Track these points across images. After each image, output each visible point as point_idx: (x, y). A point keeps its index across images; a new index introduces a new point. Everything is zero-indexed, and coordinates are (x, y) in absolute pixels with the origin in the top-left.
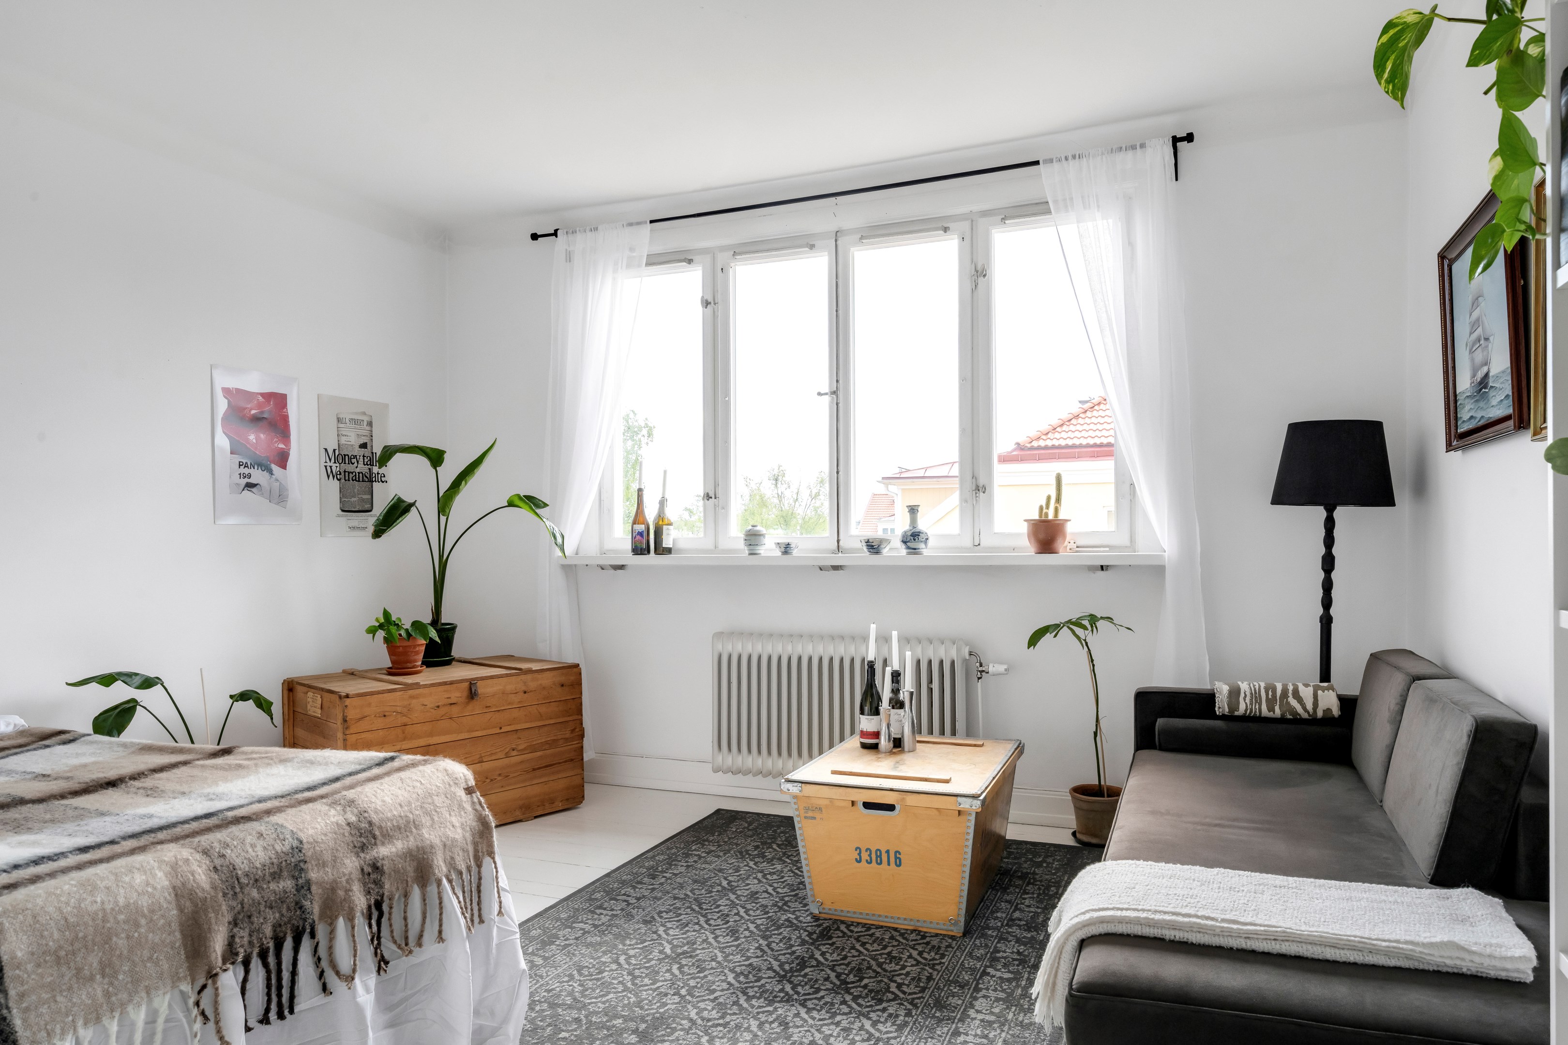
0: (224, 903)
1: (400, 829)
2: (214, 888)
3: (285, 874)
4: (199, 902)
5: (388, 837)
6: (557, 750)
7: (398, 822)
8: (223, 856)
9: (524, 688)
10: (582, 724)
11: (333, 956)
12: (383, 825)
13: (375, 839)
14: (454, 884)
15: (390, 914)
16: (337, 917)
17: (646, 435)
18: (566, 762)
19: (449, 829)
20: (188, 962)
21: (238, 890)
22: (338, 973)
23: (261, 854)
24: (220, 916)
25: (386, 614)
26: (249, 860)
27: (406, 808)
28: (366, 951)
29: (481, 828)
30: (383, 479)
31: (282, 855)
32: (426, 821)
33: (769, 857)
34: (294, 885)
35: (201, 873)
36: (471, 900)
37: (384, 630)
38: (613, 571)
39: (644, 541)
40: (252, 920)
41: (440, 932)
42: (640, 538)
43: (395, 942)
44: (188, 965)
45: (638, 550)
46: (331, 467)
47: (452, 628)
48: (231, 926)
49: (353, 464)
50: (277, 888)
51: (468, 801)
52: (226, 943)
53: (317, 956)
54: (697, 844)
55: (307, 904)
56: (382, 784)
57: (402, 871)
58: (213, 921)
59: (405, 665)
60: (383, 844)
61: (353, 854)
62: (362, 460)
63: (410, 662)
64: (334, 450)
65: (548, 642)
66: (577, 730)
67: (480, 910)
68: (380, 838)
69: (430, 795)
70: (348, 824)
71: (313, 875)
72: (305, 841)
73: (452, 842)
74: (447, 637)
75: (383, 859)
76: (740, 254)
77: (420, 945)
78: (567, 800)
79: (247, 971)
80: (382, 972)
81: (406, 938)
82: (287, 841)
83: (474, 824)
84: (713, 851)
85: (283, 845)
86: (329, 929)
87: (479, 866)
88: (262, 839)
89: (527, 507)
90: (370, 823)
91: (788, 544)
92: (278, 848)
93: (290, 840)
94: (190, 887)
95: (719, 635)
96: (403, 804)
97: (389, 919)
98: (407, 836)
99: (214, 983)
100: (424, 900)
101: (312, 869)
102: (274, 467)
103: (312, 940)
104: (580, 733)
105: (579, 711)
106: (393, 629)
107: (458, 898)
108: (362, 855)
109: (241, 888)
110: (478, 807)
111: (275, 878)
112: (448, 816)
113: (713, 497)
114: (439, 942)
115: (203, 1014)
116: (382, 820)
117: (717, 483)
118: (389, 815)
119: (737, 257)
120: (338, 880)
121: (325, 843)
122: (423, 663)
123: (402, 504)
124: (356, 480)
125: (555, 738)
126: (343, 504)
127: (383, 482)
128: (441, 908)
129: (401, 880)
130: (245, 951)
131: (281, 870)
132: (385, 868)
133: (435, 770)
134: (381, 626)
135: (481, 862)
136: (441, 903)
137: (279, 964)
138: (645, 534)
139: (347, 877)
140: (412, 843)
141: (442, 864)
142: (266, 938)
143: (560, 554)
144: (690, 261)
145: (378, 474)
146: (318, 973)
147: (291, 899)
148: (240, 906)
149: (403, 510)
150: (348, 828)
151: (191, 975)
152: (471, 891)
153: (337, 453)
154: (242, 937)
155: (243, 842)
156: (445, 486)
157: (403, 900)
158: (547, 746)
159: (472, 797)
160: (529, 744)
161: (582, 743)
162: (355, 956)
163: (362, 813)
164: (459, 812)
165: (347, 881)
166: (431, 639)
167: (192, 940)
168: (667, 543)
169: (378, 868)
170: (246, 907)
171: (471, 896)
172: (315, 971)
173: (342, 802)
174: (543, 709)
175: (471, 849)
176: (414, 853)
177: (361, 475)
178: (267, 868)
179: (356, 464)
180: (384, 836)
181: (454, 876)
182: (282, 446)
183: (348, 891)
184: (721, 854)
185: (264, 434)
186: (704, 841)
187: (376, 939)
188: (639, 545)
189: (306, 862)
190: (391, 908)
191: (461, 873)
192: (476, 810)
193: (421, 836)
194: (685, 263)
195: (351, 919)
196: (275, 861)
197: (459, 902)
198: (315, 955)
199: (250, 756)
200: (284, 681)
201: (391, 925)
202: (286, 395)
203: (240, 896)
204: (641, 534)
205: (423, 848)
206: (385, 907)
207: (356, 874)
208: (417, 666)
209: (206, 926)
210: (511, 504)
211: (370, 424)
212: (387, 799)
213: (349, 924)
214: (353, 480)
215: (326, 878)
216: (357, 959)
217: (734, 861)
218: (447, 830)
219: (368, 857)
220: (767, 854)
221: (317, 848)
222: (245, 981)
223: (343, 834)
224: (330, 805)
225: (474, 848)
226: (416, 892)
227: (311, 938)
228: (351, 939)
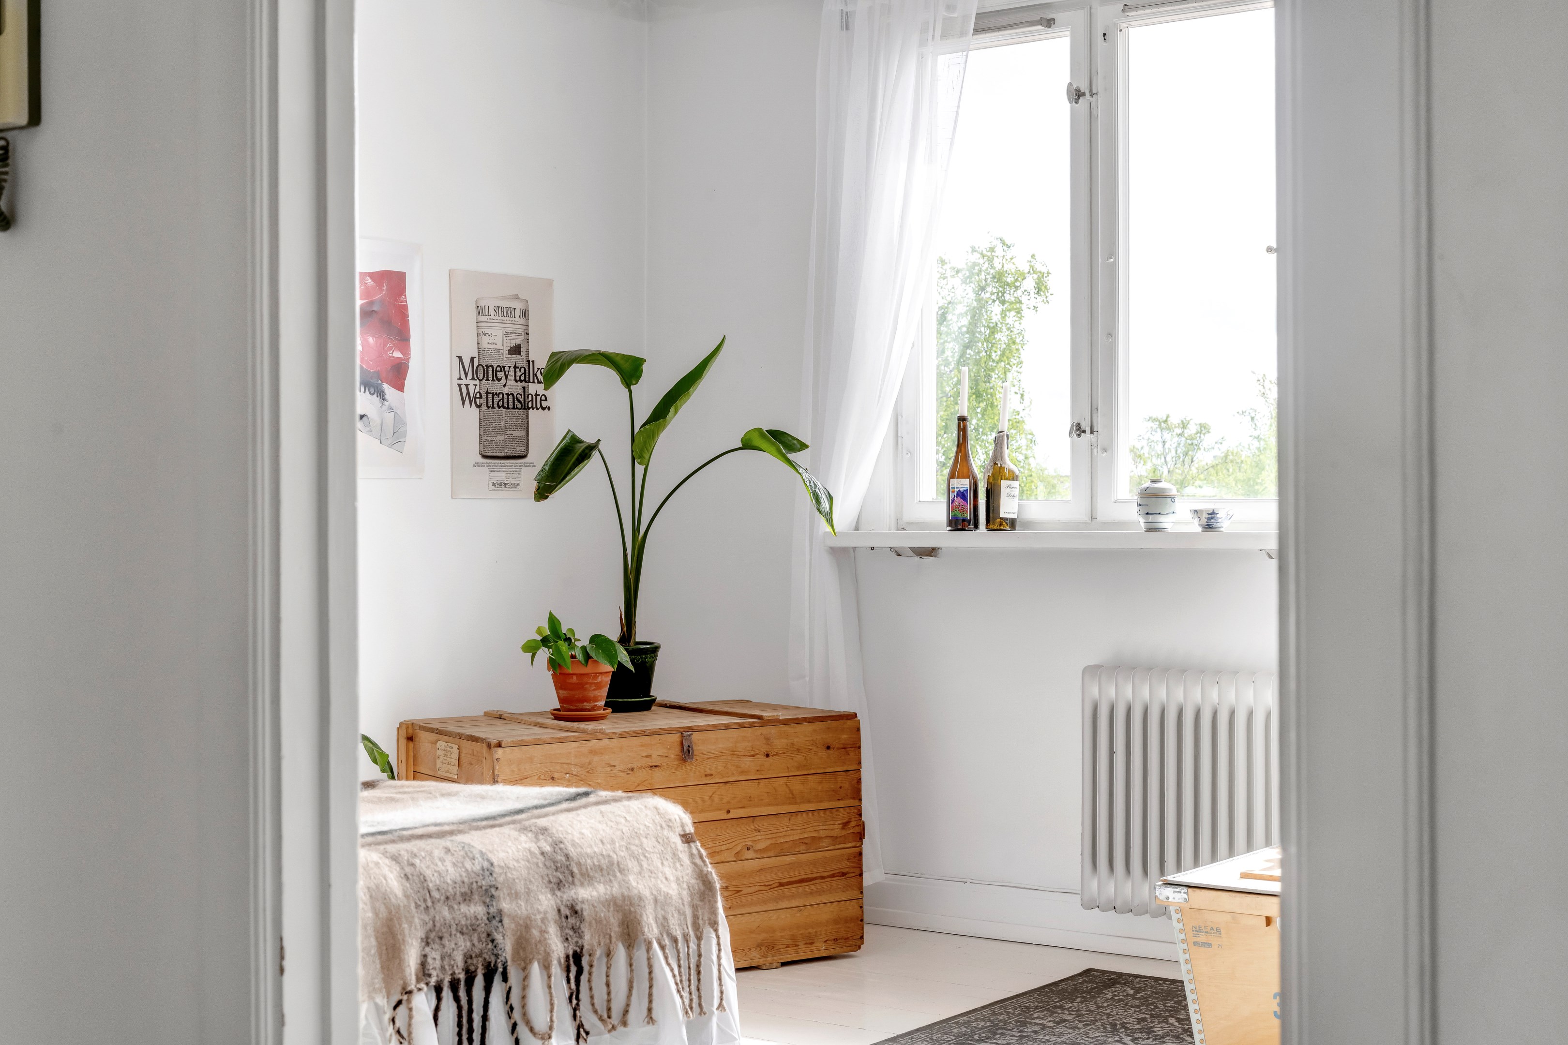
0: (416, 915)
1: (601, 870)
2: (407, 897)
3: (476, 897)
4: (392, 908)
5: (587, 877)
6: (820, 855)
7: (599, 861)
8: (413, 865)
9: (765, 749)
10: (860, 815)
11: (526, 1008)
12: (582, 861)
13: (573, 877)
14: (667, 951)
15: (590, 974)
16: (531, 961)
17: (1033, 291)
18: (833, 876)
19: (662, 881)
20: (384, 973)
21: (429, 904)
22: (532, 1030)
23: (451, 869)
24: (413, 928)
25: (553, 622)
26: (439, 872)
27: (609, 846)
28: (564, 1010)
29: (702, 888)
30: (544, 404)
31: (473, 875)
32: (632, 864)
33: (1159, 1033)
34: (485, 912)
35: (393, 878)
36: (689, 980)
37: (549, 648)
38: (917, 559)
39: (969, 507)
40: (443, 942)
41: (650, 1010)
42: (961, 502)
43: (596, 1012)
44: (383, 976)
45: (958, 524)
46: (467, 386)
47: (653, 650)
48: (423, 944)
49: (499, 380)
50: (468, 912)
51: (684, 851)
52: (419, 962)
53: (509, 1004)
54: (1042, 1011)
55: (498, 937)
56: (578, 815)
57: (605, 922)
58: (407, 932)
59: (580, 706)
60: (582, 884)
61: (548, 890)
62: (512, 373)
63: (588, 700)
64: (472, 359)
65: (807, 679)
66: (853, 824)
67: (700, 997)
68: (578, 876)
69: (638, 835)
70: (542, 853)
71: (506, 905)
72: (496, 863)
73: (665, 898)
74: (644, 663)
75: (583, 902)
76: (1136, 8)
77: (624, 1023)
78: (836, 940)
79: (439, 999)
80: (581, 1041)
81: (609, 1010)
82: (477, 860)
83: (693, 881)
84: (1067, 1021)
85: (473, 864)
86: (522, 975)
87: (699, 938)
88: (450, 854)
89: (773, 449)
90: (567, 857)
91: (1213, 513)
92: (468, 865)
93: (480, 859)
94: (383, 890)
95: (1092, 671)
96: (605, 841)
97: (589, 981)
98: (611, 881)
99: (409, 1001)
100: (631, 965)
101: (504, 899)
102: (386, 387)
103: (504, 984)
104: (857, 830)
105: (857, 793)
106: (563, 646)
107: (672, 970)
108: (559, 893)
109: (433, 903)
110: (698, 861)
111: (465, 900)
112: (659, 865)
113: (1088, 430)
114: (648, 1023)
115: (398, 1032)
116: (581, 855)
117: (1094, 407)
118: (589, 851)
119: (1130, 14)
120: (533, 917)
121: (517, 871)
122: (607, 705)
123: (578, 446)
124: (503, 406)
125: (816, 835)
126: (485, 446)
127: (544, 409)
128: (651, 979)
129: (603, 933)
130: (437, 976)
131: (472, 892)
132: (585, 913)
133: (643, 807)
134: (545, 641)
135: (701, 933)
136: (650, 973)
137: (470, 1002)
138: (970, 496)
139: (542, 915)
140: (616, 890)
141: (652, 922)
142: (457, 966)
143: (829, 529)
144: (1049, 23)
145: (537, 395)
146: (511, 1026)
147: (482, 928)
148: (431, 922)
149: (580, 455)
150: (541, 857)
151: (386, 987)
152: (689, 968)
153: (476, 363)
154: (434, 959)
155: (430, 854)
156: (643, 414)
157: (605, 960)
158: (803, 848)
159: (690, 847)
160: (773, 841)
161: (860, 846)
162: (552, 1011)
163: (557, 844)
164: (674, 863)
165: (543, 920)
166: (620, 664)
167: (387, 949)
168: (1008, 508)
169: (576, 912)
170: (438, 925)
171: (690, 975)
172: (507, 1024)
173: (533, 828)
174: (797, 786)
175: (688, 912)
176: (619, 902)
177: (511, 397)
178: (457, 886)
179: (503, 381)
180: (582, 875)
181: (667, 942)
182: (397, 354)
183: (543, 932)
184: (1080, 1025)
185: (373, 336)
186: (1056, 1007)
187: (574, 996)
188: (959, 515)
189: (497, 888)
190: (591, 966)
191: (675, 941)
192: (695, 864)
193: (627, 883)
194: (1040, 27)
195: (546, 967)
196: (466, 880)
197: (674, 976)
198: (507, 1003)
199: (401, 790)
200: (401, 724)
201: (591, 989)
202: (404, 273)
203: (432, 911)
204: (962, 495)
205: (629, 897)
206: (585, 962)
207: (552, 915)
208: (599, 708)
209: (400, 937)
210: (747, 445)
211: (525, 314)
212: (587, 832)
213: (545, 973)
214: (499, 407)
215: (519, 912)
216: (555, 1014)
217: (1098, 1034)
218: (659, 882)
219: (565, 897)
220: (1155, 1029)
221: (509, 875)
222: (437, 1009)
223: (537, 864)
224: (519, 831)
225: (693, 912)
226: (621, 953)
227: (503, 981)
228: (547, 990)
